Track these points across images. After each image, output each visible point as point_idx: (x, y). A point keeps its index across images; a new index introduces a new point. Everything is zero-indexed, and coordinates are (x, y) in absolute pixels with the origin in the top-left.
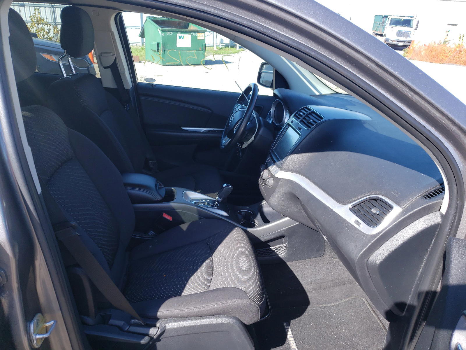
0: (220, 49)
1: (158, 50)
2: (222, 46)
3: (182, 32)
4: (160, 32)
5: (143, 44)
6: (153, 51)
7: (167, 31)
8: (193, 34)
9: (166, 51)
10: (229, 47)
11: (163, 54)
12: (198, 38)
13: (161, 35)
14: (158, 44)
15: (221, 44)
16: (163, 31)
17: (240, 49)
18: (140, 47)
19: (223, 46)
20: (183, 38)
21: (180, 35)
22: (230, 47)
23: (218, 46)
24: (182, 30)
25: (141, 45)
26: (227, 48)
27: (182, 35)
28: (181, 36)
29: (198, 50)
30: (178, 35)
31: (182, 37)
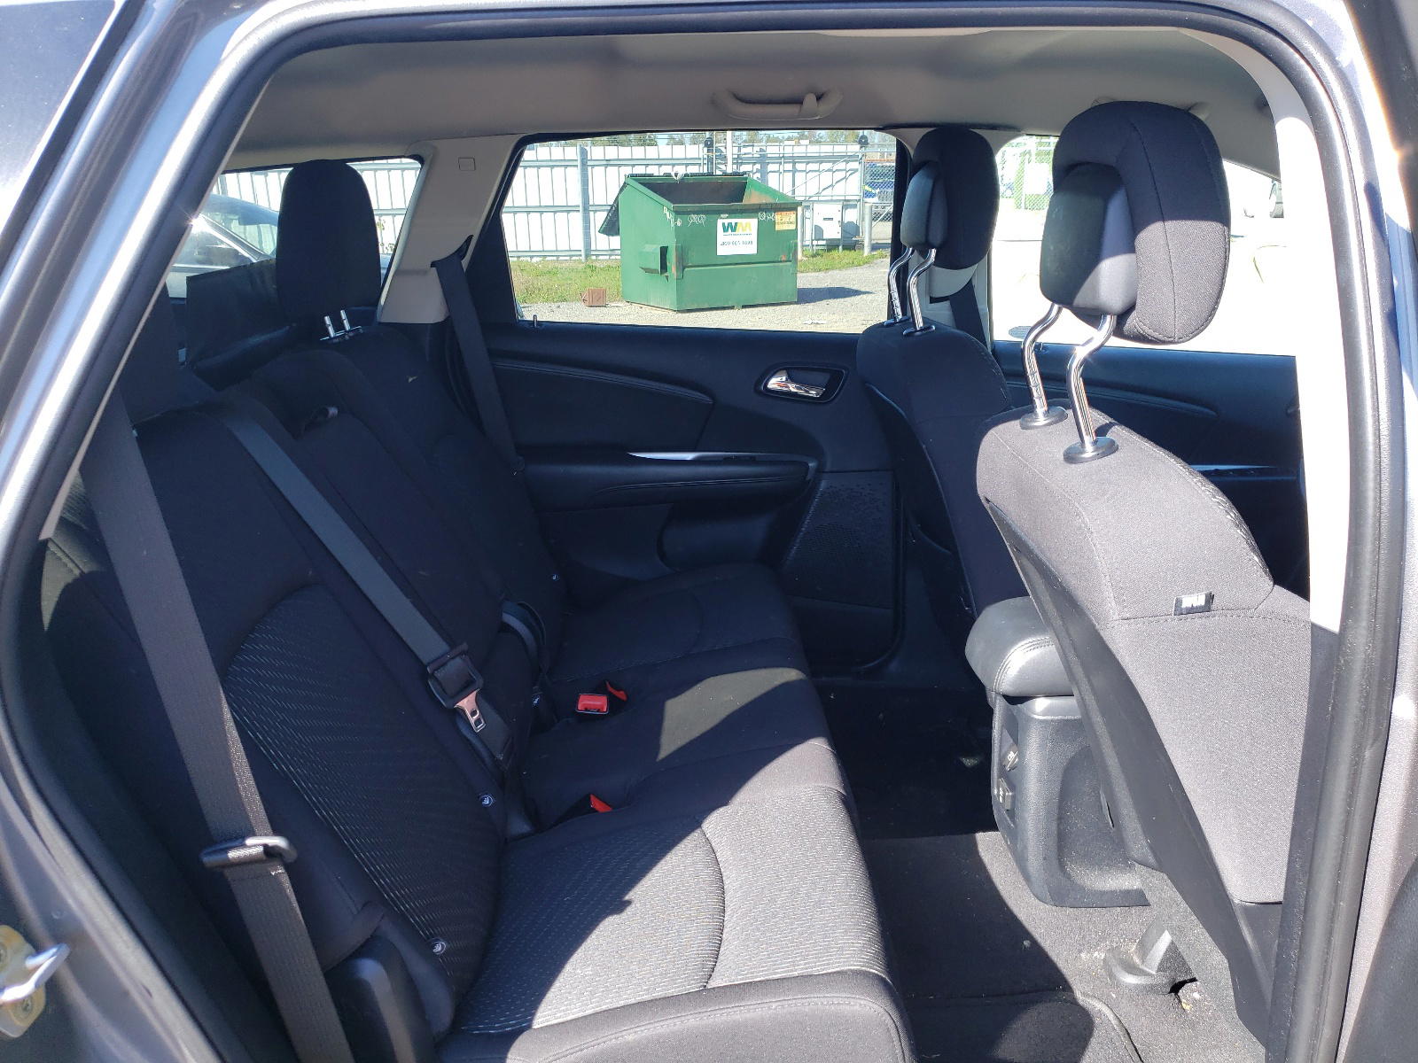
0: (814, 256)
1: (664, 267)
2: (819, 248)
3: (733, 213)
4: (669, 216)
5: (587, 256)
6: (647, 270)
7: (689, 213)
8: (763, 216)
9: (686, 269)
10: (840, 247)
11: (680, 279)
12: (778, 228)
13: (672, 225)
14: (664, 251)
15: (815, 243)
16: (677, 213)
17: (875, 253)
18: (579, 263)
19: (822, 248)
20: (734, 229)
21: (727, 221)
22: (844, 249)
23: (807, 248)
24: (733, 208)
25: (583, 258)
26: (835, 253)
27: (733, 221)
28: (730, 224)
29: (779, 262)
30: (720, 222)
31: (732, 228)
